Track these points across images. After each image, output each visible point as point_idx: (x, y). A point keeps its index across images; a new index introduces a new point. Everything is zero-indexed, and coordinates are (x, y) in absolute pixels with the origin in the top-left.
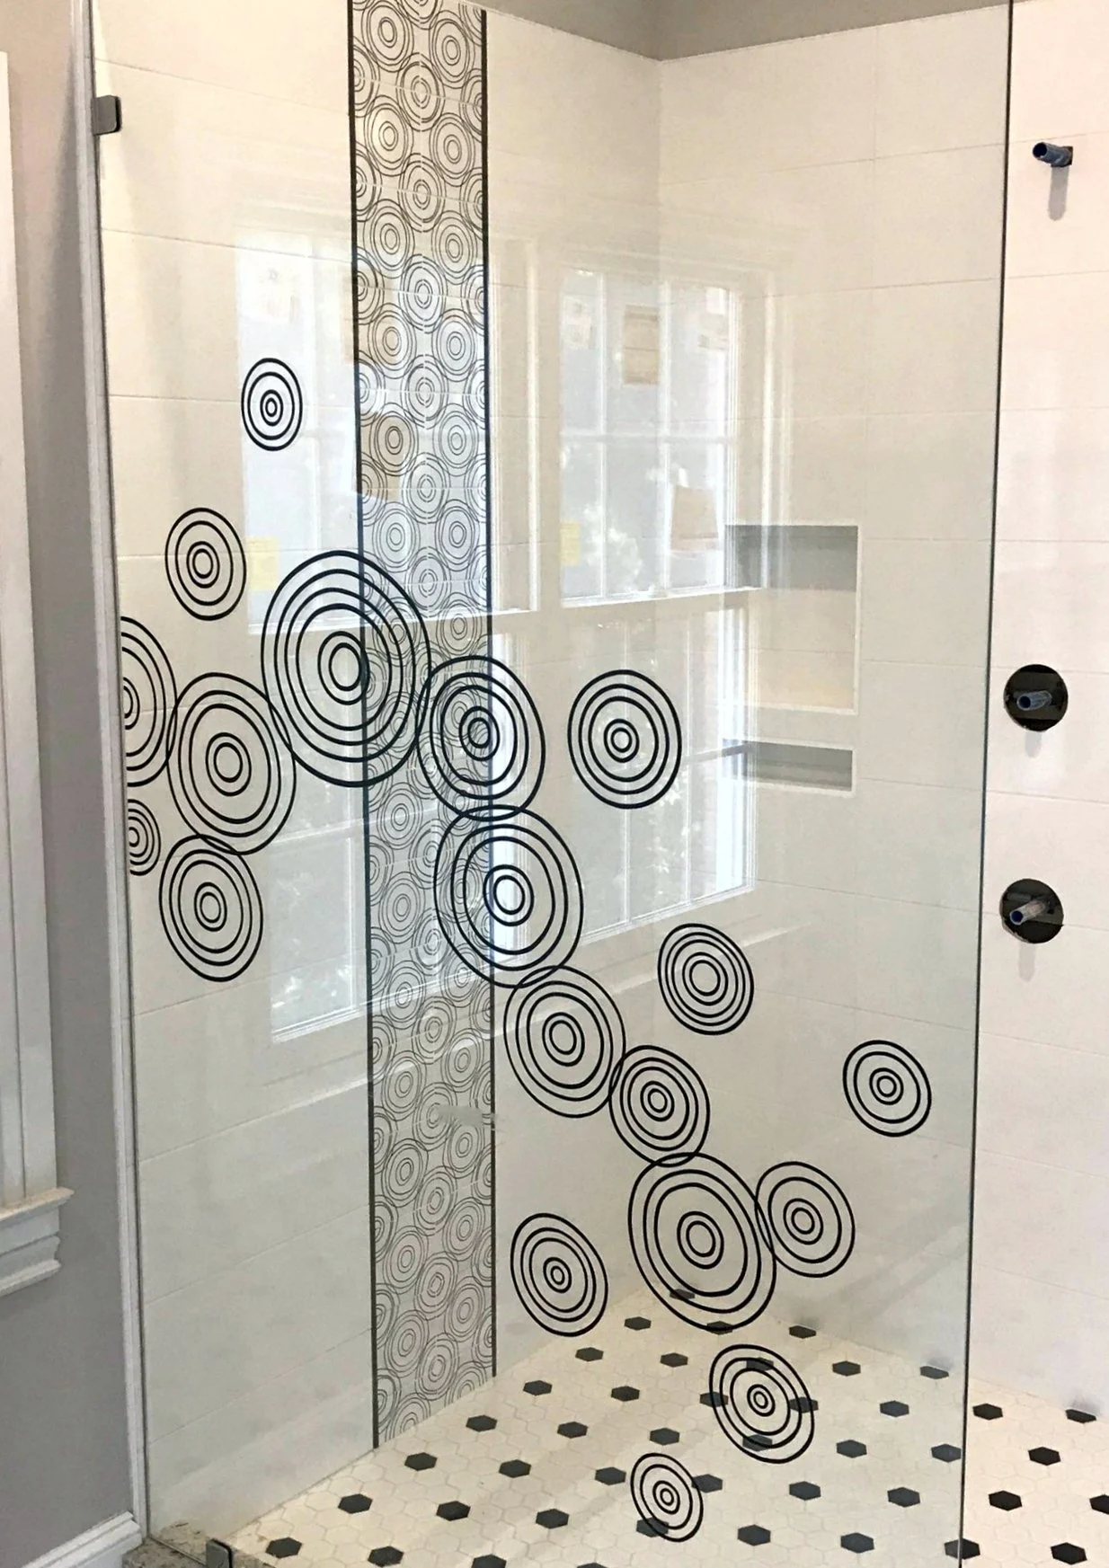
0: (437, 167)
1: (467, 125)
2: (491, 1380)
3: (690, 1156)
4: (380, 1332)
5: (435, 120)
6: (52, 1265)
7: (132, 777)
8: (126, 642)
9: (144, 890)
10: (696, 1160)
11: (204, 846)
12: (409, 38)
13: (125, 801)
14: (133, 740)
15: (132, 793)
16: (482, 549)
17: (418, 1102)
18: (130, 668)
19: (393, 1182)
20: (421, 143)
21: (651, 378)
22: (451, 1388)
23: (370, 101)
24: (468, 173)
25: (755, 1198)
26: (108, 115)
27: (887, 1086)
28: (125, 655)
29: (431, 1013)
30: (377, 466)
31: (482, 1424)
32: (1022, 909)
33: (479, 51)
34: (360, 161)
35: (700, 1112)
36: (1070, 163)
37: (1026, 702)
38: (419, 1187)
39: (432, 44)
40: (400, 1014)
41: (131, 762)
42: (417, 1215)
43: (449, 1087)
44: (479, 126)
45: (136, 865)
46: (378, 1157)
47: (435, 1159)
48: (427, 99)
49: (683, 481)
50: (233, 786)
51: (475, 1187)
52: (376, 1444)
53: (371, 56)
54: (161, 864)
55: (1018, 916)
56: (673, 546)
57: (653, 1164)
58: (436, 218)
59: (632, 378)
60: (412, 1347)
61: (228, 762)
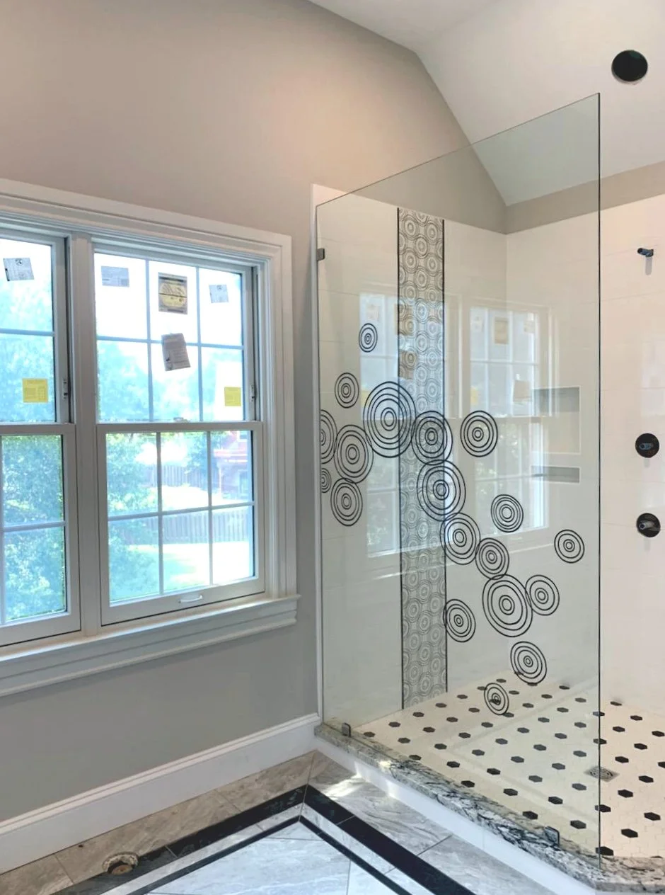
0: (427, 270)
1: (437, 256)
2: (445, 693)
3: (503, 575)
4: (404, 667)
5: (426, 255)
6: (293, 621)
7: (323, 461)
8: (322, 418)
9: (326, 497)
10: (505, 577)
11: (345, 481)
12: (418, 229)
13: (321, 468)
14: (324, 449)
15: (323, 466)
16: (442, 395)
17: (418, 585)
18: (324, 426)
19: (410, 613)
20: (422, 263)
21: (505, 342)
22: (430, 693)
23: (404, 250)
24: (437, 272)
25: (525, 589)
26: (321, 254)
27: (569, 545)
28: (322, 422)
29: (423, 555)
30: (405, 367)
31: (441, 705)
32: (644, 524)
33: (442, 233)
34: (401, 269)
35: (506, 561)
36: (652, 255)
37: (643, 446)
38: (419, 616)
39: (426, 231)
40: (412, 554)
41: (323, 456)
42: (418, 626)
43: (430, 582)
44: (441, 257)
45: (324, 490)
46: (404, 603)
47: (425, 607)
48: (424, 249)
49: (518, 377)
50: (353, 461)
51: (439, 620)
52: (403, 708)
53: (405, 235)
54: (331, 489)
55: (643, 526)
56: (514, 401)
57: (490, 579)
58: (426, 287)
59: (498, 341)
60: (416, 674)
61: (352, 453)
